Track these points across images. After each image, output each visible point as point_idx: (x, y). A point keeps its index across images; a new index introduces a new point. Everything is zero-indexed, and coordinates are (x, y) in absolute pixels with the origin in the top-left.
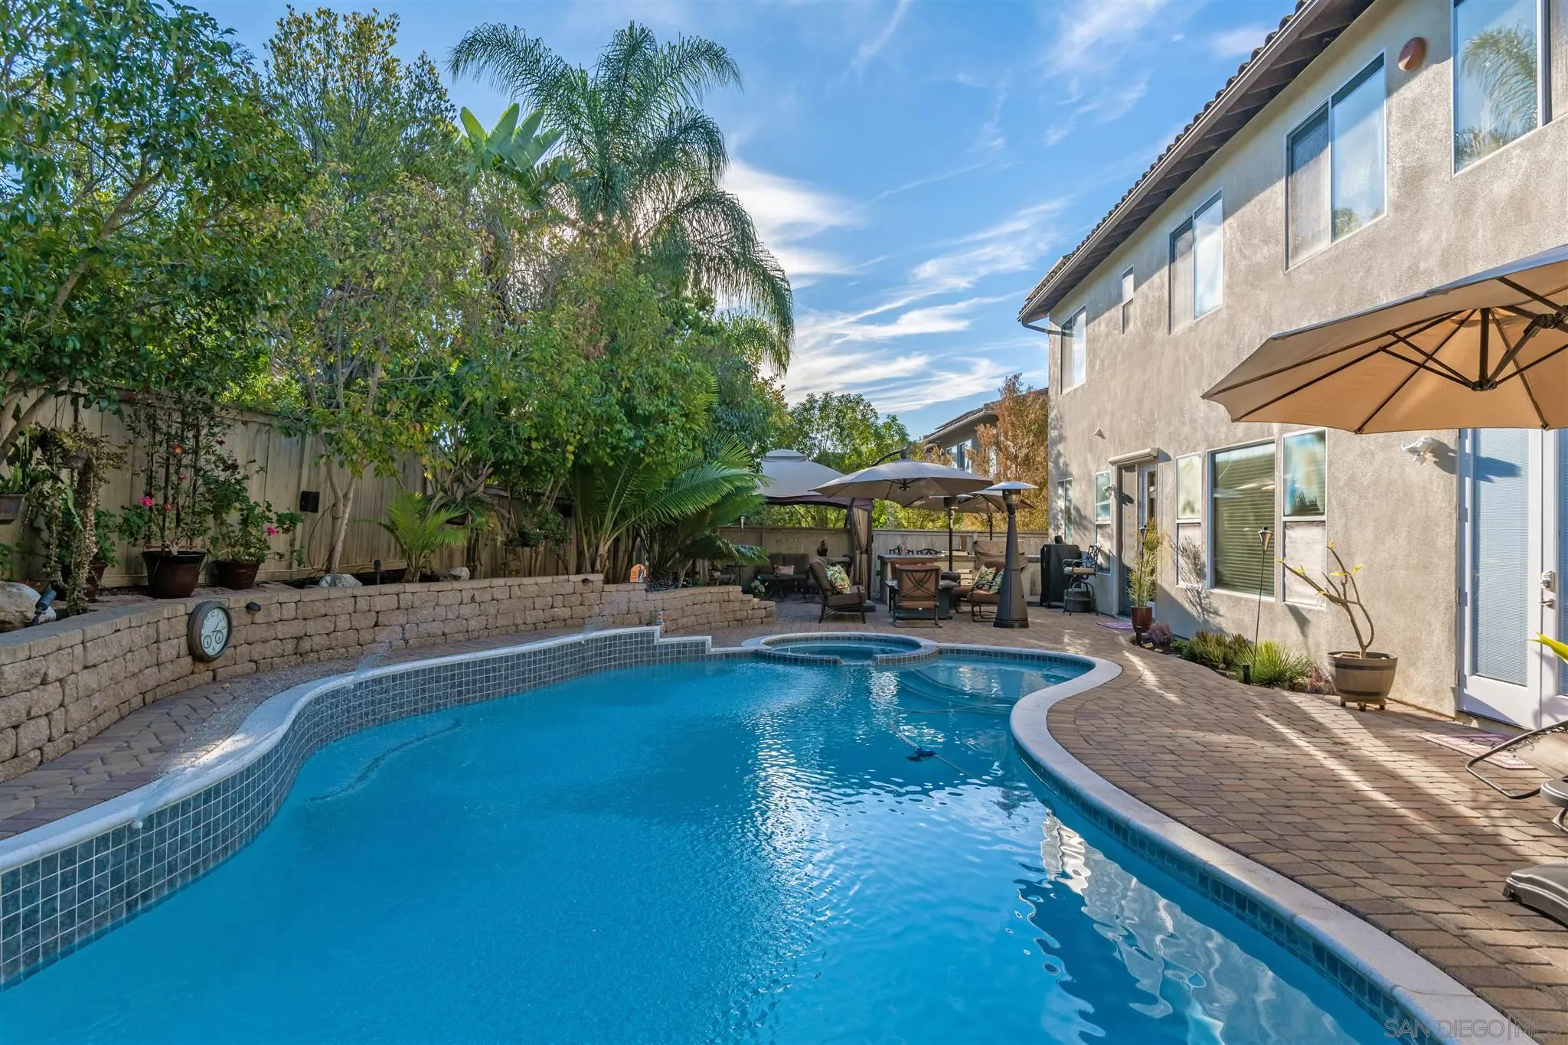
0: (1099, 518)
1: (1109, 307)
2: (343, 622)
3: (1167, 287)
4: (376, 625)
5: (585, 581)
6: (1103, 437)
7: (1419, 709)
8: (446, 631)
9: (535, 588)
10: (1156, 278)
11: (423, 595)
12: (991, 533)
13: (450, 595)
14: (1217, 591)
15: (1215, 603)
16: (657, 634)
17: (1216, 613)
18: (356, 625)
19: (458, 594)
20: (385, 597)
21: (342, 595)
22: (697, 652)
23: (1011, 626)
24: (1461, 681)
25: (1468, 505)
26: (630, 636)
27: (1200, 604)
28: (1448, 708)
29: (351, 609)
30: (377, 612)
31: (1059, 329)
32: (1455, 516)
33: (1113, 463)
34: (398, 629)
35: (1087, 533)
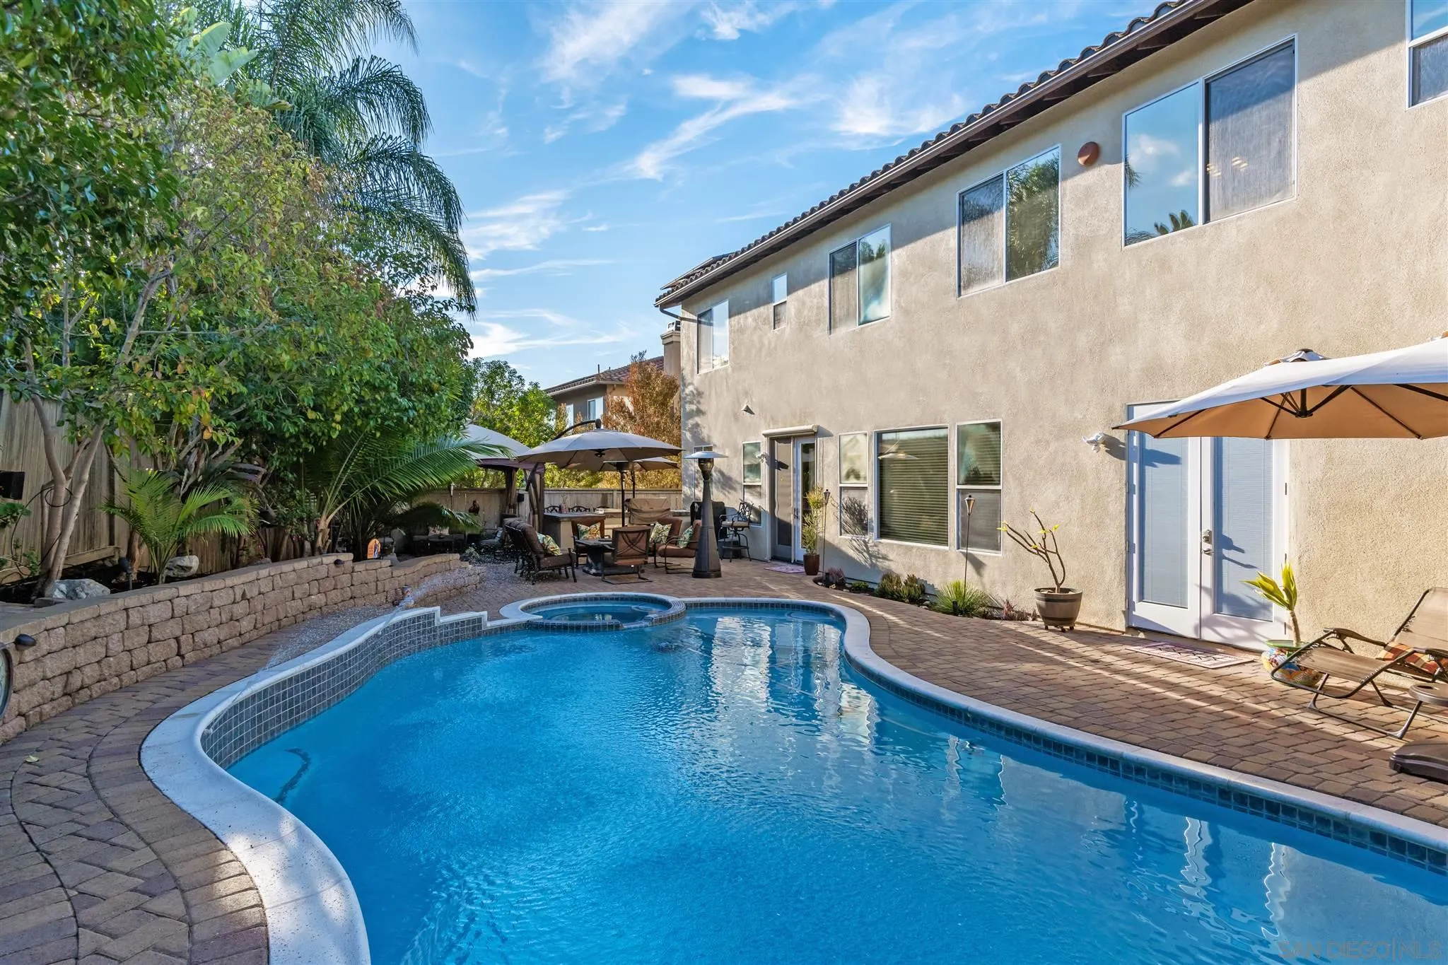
0: (747, 480)
1: (758, 304)
2: (115, 646)
3: (827, 296)
4: (149, 642)
5: (337, 563)
6: (751, 413)
7: (1090, 626)
8: (222, 638)
9: (293, 576)
10: (815, 287)
11: (198, 597)
12: (634, 490)
13: (223, 594)
14: (883, 541)
15: (883, 551)
16: (438, 614)
17: (885, 558)
18: (129, 645)
19: (231, 591)
20: (159, 605)
21: (113, 610)
22: (473, 629)
23: (708, 577)
24: (1130, 607)
25: (1135, 482)
26: (413, 620)
27: (868, 552)
28: (1120, 625)
29: (123, 626)
30: (150, 626)
31: (696, 318)
32: (1124, 491)
33: (766, 435)
34: (174, 644)
35: (732, 492)
